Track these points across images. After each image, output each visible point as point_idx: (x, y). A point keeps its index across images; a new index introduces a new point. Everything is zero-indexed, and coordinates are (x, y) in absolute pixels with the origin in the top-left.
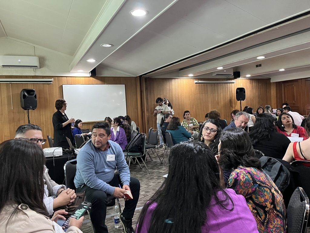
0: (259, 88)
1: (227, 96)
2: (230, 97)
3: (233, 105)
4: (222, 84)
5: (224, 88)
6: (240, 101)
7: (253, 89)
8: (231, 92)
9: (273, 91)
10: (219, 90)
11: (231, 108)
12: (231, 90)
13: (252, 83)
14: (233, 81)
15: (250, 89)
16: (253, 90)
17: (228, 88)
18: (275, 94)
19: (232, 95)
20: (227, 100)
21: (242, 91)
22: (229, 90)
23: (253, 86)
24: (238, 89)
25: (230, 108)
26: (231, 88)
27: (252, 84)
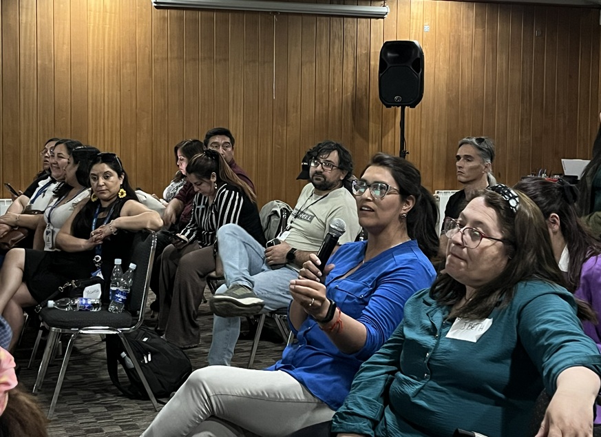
1: (338, 82)
2: (355, 87)
3: (371, 125)
4: (312, 19)
5: (325, 39)
6: (399, 108)
10: (294, 50)
12: (362, 52)
14: (376, 7)
15: (477, 54)
19: (365, 79)
21: (406, 59)
22: (349, 50)
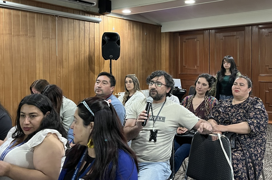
0: (143, 40)
1: (83, 48)
2: (90, 52)
3: (96, 67)
4: (72, 20)
5: (77, 30)
6: (109, 60)
7: (134, 39)
8: (92, 39)
9: (165, 48)
10: (65, 34)
11: (91, 74)
12: (92, 36)
13: (133, 28)
14: (96, 18)
15: (129, 40)
16: (134, 42)
17: (86, 31)
18: (168, 52)
19: (93, 48)
20: (82, 57)
21: (115, 40)
22: (87, 35)
23: (133, 34)
24: (106, 35)
25: (89, 73)
26: (92, 32)
27: (133, 31)
